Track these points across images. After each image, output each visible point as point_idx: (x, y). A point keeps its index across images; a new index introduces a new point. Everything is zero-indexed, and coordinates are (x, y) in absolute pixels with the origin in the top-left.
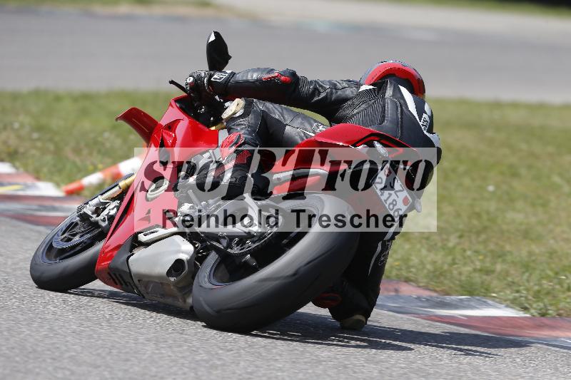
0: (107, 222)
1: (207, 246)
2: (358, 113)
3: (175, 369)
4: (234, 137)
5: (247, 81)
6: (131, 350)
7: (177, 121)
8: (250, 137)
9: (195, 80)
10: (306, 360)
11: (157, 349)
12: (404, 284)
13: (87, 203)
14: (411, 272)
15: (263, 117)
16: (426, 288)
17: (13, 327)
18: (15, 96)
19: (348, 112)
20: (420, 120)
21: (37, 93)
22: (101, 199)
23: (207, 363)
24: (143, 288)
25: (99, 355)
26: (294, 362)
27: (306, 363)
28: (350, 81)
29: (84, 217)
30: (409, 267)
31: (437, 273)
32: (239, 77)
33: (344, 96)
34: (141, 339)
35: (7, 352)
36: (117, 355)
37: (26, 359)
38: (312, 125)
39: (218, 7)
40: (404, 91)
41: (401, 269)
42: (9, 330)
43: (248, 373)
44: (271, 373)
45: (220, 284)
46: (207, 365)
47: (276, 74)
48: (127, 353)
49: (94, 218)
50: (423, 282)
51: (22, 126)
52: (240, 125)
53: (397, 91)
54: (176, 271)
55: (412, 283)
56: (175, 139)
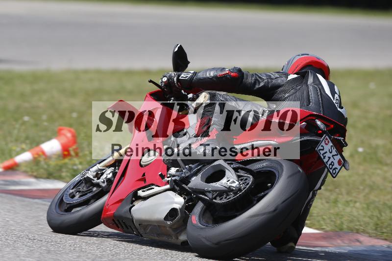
0: (106, 183)
2: (289, 96)
5: (206, 78)
9: (168, 79)
13: (89, 170)
20: (334, 99)
22: (99, 166)
24: (142, 230)
28: (279, 73)
29: (88, 181)
32: (200, 76)
33: (277, 83)
47: (227, 72)
49: (96, 180)
53: (316, 79)
54: (171, 217)
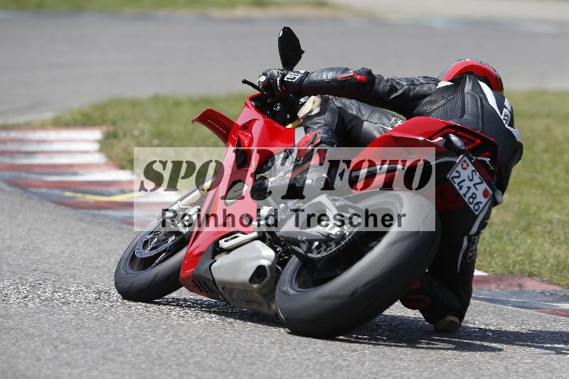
1: (288, 250)
2: (437, 108)
3: (300, 371)
4: (310, 136)
5: (322, 81)
6: (256, 353)
7: (253, 121)
8: (326, 136)
9: (268, 80)
10: (431, 359)
11: (282, 352)
12: (529, 279)
14: (534, 266)
15: (340, 114)
16: (550, 282)
17: (139, 334)
18: (134, 104)
19: (428, 108)
20: (501, 114)
21: (156, 99)
23: (332, 365)
24: (228, 295)
25: (224, 359)
26: (419, 361)
27: (431, 361)
28: (426, 77)
30: (531, 262)
31: (561, 267)
32: (314, 77)
33: (422, 92)
34: (266, 343)
35: (132, 359)
36: (242, 360)
37: (152, 366)
38: (390, 120)
39: (335, 7)
40: (484, 86)
41: (524, 264)
42: (134, 337)
43: (373, 373)
44: (395, 373)
45: (302, 290)
46: (332, 366)
47: (352, 74)
48: (251, 356)
50: (546, 276)
51: (142, 132)
52: (316, 123)
53: (477, 85)
54: (259, 278)
55: (536, 278)
56: (251, 140)
